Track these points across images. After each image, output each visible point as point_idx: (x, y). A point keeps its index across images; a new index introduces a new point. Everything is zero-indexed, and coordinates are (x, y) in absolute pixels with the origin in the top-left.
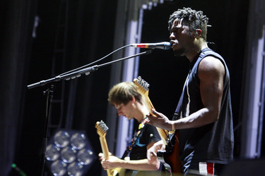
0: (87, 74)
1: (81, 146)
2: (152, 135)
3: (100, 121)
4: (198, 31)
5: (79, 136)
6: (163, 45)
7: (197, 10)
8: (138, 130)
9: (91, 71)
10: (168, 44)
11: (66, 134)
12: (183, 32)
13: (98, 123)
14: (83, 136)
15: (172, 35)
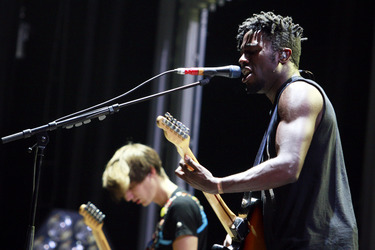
0: (101, 118)
2: (179, 224)
3: (86, 203)
4: (286, 51)
6: (228, 71)
7: (284, 16)
8: (160, 218)
9: (108, 114)
10: (236, 68)
12: (261, 53)
13: (83, 206)
15: (243, 58)
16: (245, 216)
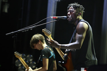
0: (31, 29)
1: (31, 60)
5: (30, 56)
6: (64, 17)
9: (33, 28)
10: (66, 17)
11: (25, 55)
14: (32, 56)
16: (67, 54)
